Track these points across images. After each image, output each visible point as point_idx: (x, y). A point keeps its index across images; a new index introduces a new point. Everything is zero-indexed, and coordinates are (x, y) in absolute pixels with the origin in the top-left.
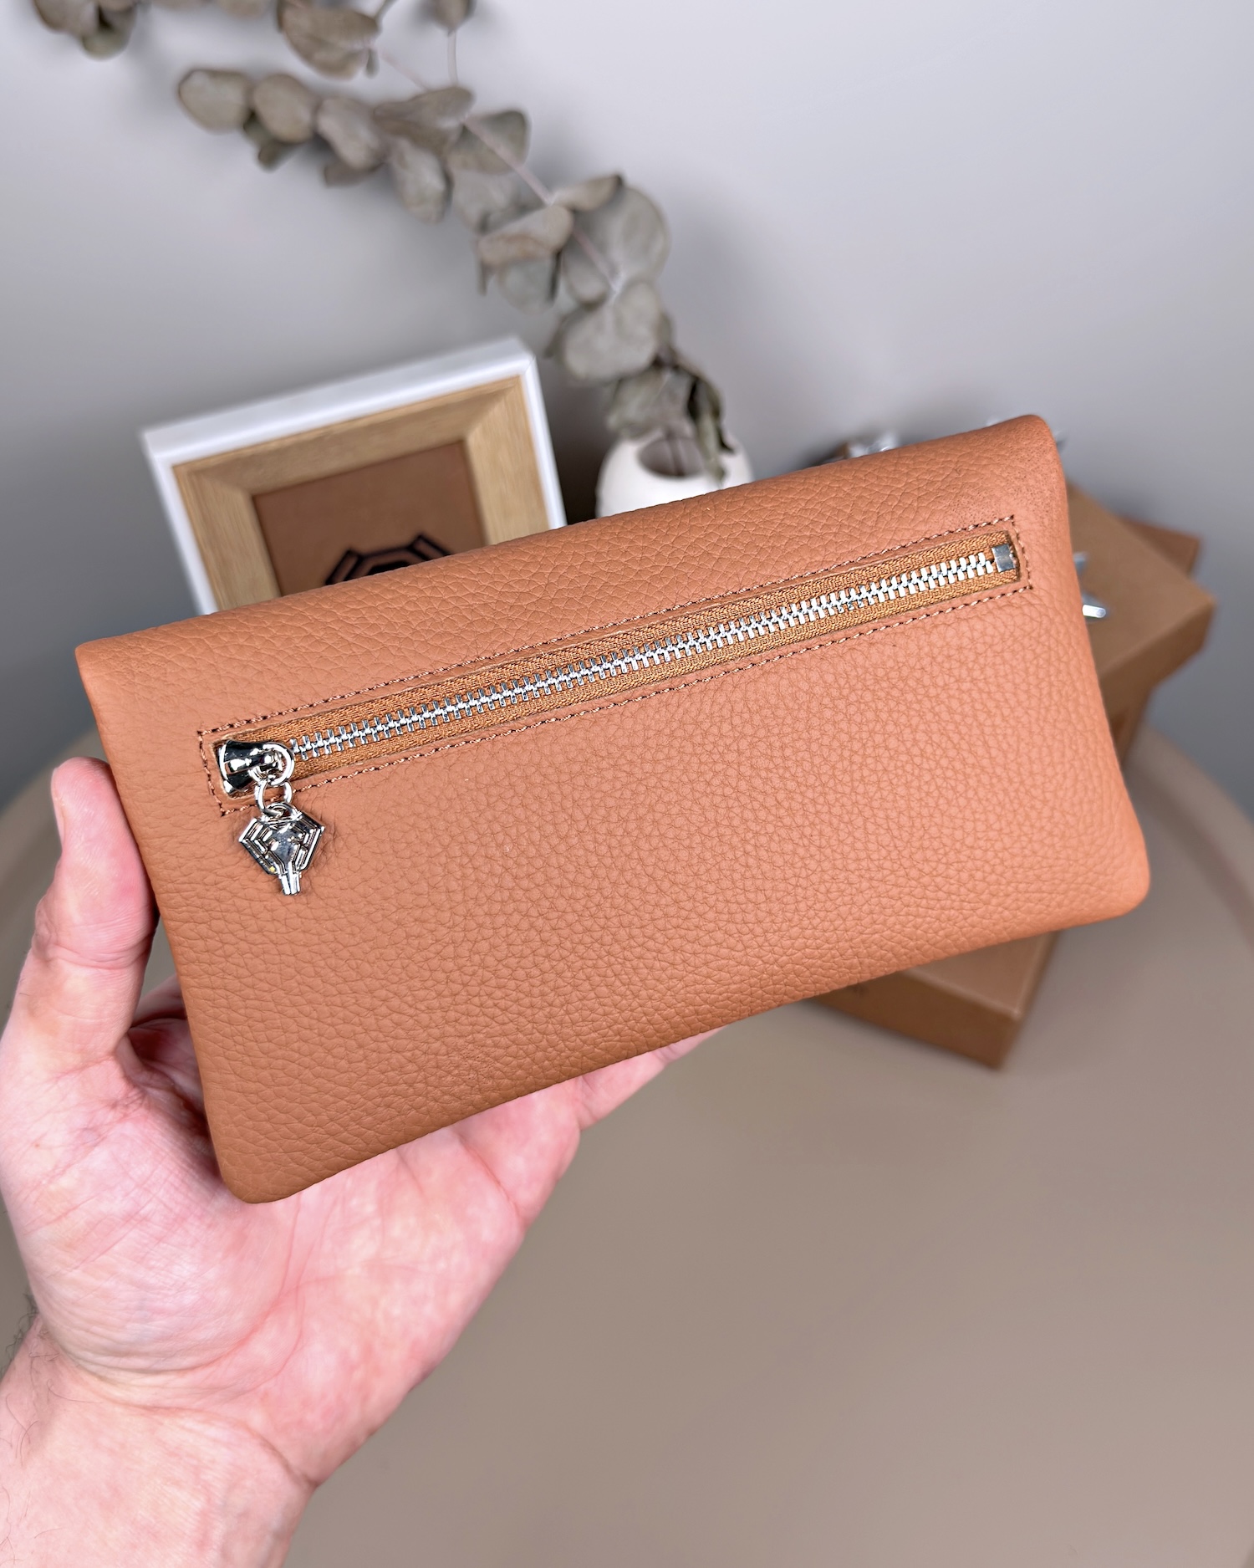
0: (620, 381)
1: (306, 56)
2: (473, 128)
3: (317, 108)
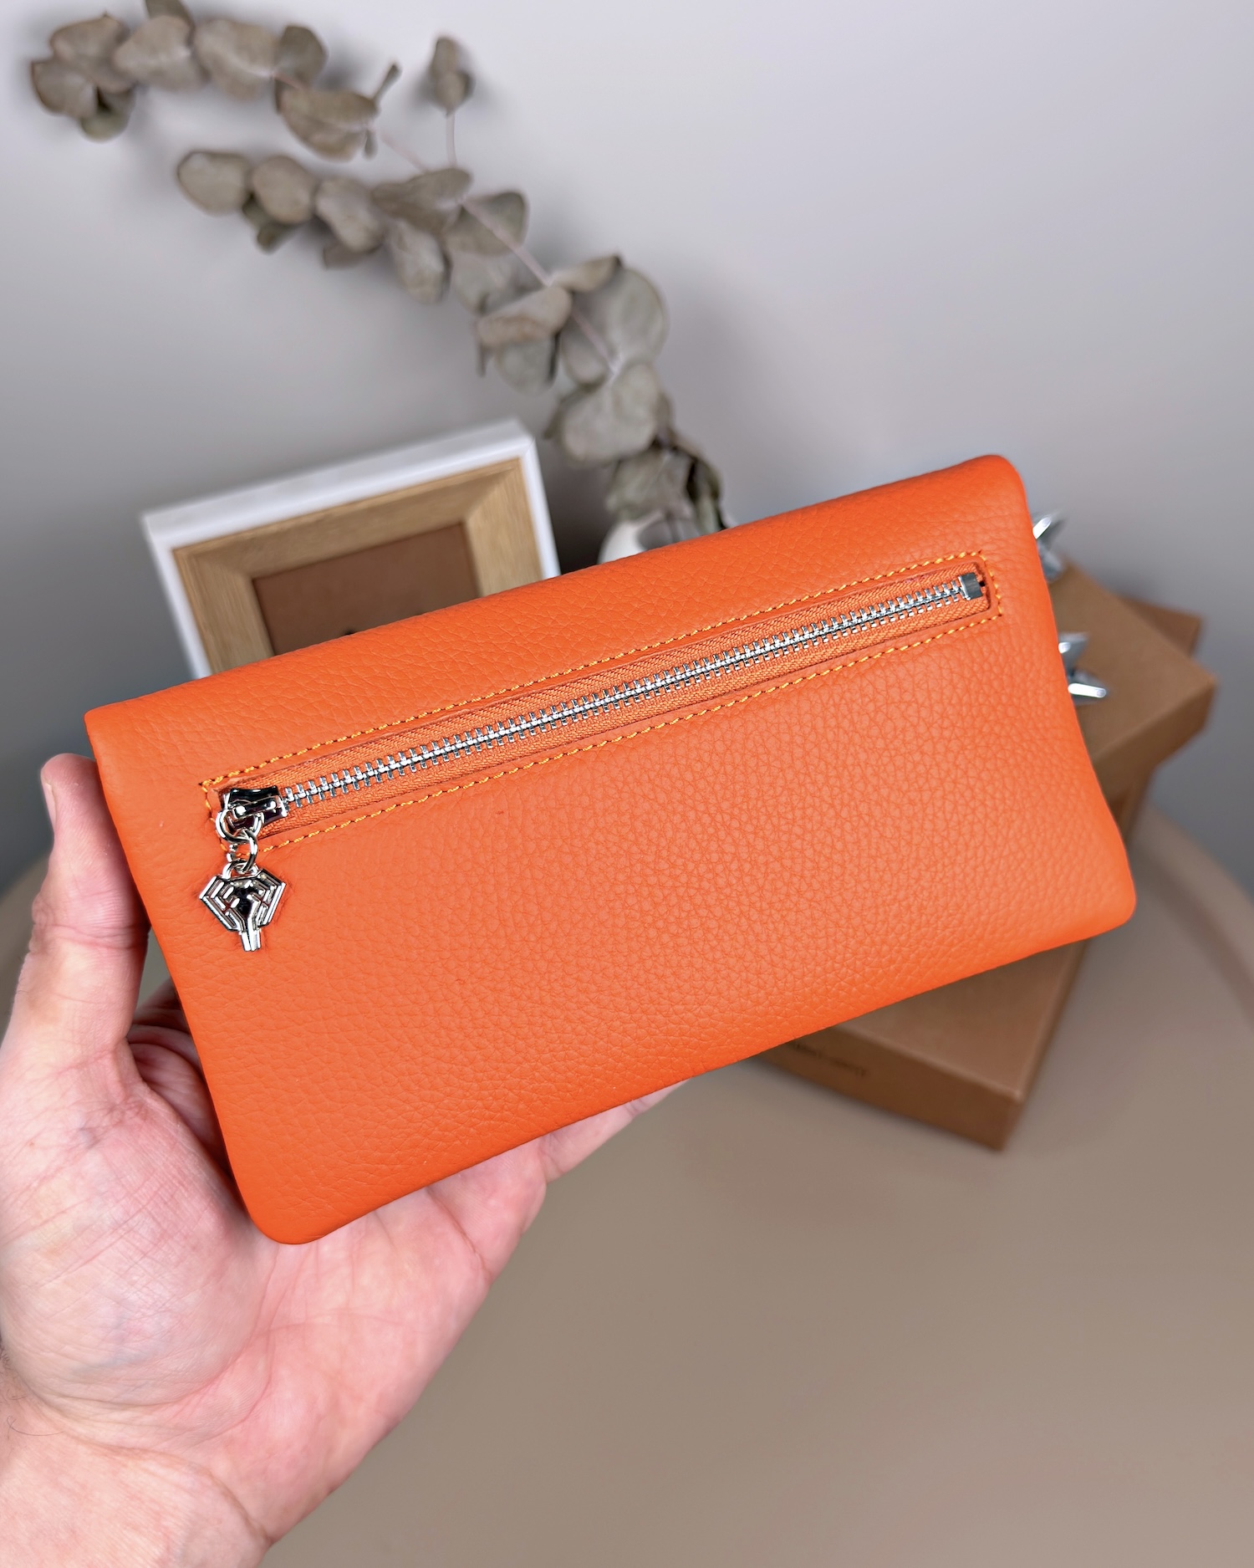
0: (620, 462)
1: (305, 138)
2: (472, 209)
3: (316, 189)
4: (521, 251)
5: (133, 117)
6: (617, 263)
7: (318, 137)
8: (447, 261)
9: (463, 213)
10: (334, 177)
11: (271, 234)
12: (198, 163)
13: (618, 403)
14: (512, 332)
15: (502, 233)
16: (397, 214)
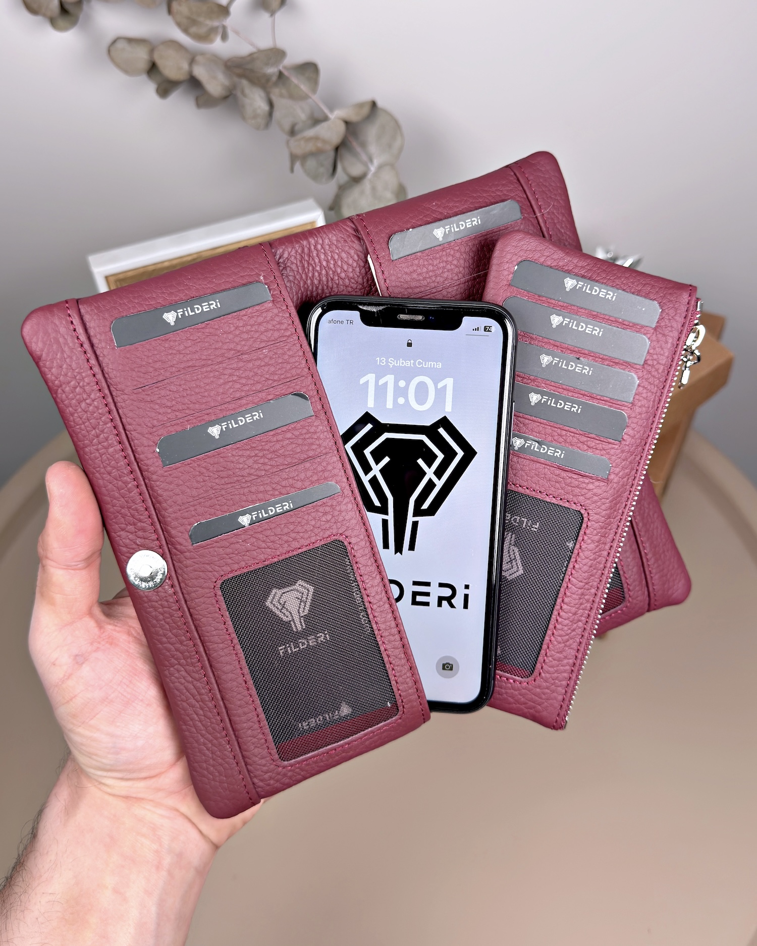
1: (186, 31)
2: (286, 73)
3: (192, 61)
4: (316, 98)
5: (81, 17)
6: (374, 104)
7: (193, 30)
8: (271, 104)
9: (281, 74)
10: (203, 54)
11: (166, 88)
12: (120, 45)
13: (374, 189)
14: (310, 147)
15: (304, 87)
16: (241, 76)
